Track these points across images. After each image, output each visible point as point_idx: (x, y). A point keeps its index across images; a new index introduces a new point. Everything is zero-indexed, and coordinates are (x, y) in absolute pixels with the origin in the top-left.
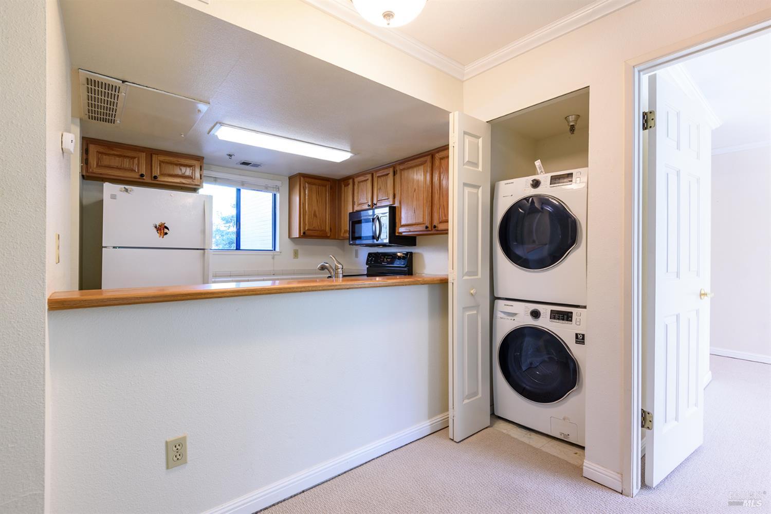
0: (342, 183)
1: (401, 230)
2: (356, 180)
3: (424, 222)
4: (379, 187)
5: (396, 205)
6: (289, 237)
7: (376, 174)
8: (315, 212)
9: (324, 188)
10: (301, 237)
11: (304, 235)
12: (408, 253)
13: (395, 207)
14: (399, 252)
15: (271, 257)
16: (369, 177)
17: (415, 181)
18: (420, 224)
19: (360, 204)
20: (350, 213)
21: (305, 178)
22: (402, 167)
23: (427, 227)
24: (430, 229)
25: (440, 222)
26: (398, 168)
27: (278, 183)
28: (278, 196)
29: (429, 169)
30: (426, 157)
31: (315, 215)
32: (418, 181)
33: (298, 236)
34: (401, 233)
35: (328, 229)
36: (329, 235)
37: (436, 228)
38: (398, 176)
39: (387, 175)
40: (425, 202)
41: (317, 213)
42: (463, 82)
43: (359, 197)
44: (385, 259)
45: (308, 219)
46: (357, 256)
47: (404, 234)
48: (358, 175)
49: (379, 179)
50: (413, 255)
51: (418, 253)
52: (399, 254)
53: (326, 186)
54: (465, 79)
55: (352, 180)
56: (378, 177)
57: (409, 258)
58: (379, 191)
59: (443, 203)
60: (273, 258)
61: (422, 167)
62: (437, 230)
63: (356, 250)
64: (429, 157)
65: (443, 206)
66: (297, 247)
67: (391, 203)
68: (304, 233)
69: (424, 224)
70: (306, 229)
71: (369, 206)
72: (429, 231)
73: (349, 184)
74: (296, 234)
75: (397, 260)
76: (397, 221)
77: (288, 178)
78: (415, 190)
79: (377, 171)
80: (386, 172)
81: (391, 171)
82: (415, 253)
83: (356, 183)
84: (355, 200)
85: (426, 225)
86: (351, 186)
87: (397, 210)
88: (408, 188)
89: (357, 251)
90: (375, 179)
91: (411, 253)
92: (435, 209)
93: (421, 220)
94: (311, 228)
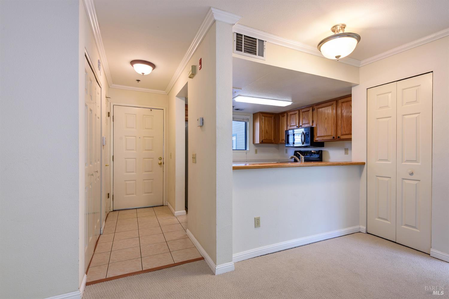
0: (280, 115)
1: (317, 139)
2: (289, 114)
3: (332, 135)
4: (303, 117)
5: (314, 126)
6: (254, 143)
7: (301, 111)
8: (267, 131)
9: (271, 118)
10: (260, 143)
11: (262, 142)
12: (319, 151)
13: (313, 127)
14: (313, 150)
15: (245, 153)
16: (297, 112)
17: (326, 114)
18: (330, 136)
19: (291, 126)
20: (286, 131)
21: (263, 114)
22: (317, 107)
23: (334, 138)
24: (335, 138)
25: (342, 135)
26: (315, 107)
27: (249, 117)
28: (248, 123)
29: (335, 108)
30: (333, 102)
31: (267, 132)
32: (328, 114)
33: (259, 143)
34: (317, 140)
35: (273, 139)
36: (273, 142)
37: (340, 138)
38: (315, 112)
39: (309, 111)
40: (332, 124)
41: (268, 131)
42: (359, 67)
43: (291, 122)
44: (305, 154)
45: (264, 134)
46: (286, 152)
47: (319, 141)
48: (290, 111)
49: (303, 113)
50: (323, 152)
51: (325, 151)
52: (313, 151)
53: (272, 117)
54: (360, 66)
55: (286, 114)
56: (303, 112)
57: (320, 153)
58: (303, 119)
59: (344, 125)
60: (246, 154)
61: (330, 107)
62: (340, 139)
63: (286, 149)
64: (335, 101)
65: (344, 127)
66: (256, 148)
67: (311, 125)
68: (262, 141)
69: (331, 136)
70: (263, 139)
71: (297, 127)
72: (335, 139)
73: (284, 116)
74: (257, 141)
75: (313, 154)
76: (315, 134)
77: (252, 114)
78: (326, 118)
79: (301, 109)
80: (308, 109)
81: (311, 109)
82: (323, 151)
83: (289, 116)
84: (289, 124)
85: (333, 136)
86: (285, 117)
87: (314, 128)
88: (322, 117)
89: (286, 151)
90: (301, 113)
91: (322, 151)
92: (339, 128)
93: (330, 134)
94: (265, 139)
